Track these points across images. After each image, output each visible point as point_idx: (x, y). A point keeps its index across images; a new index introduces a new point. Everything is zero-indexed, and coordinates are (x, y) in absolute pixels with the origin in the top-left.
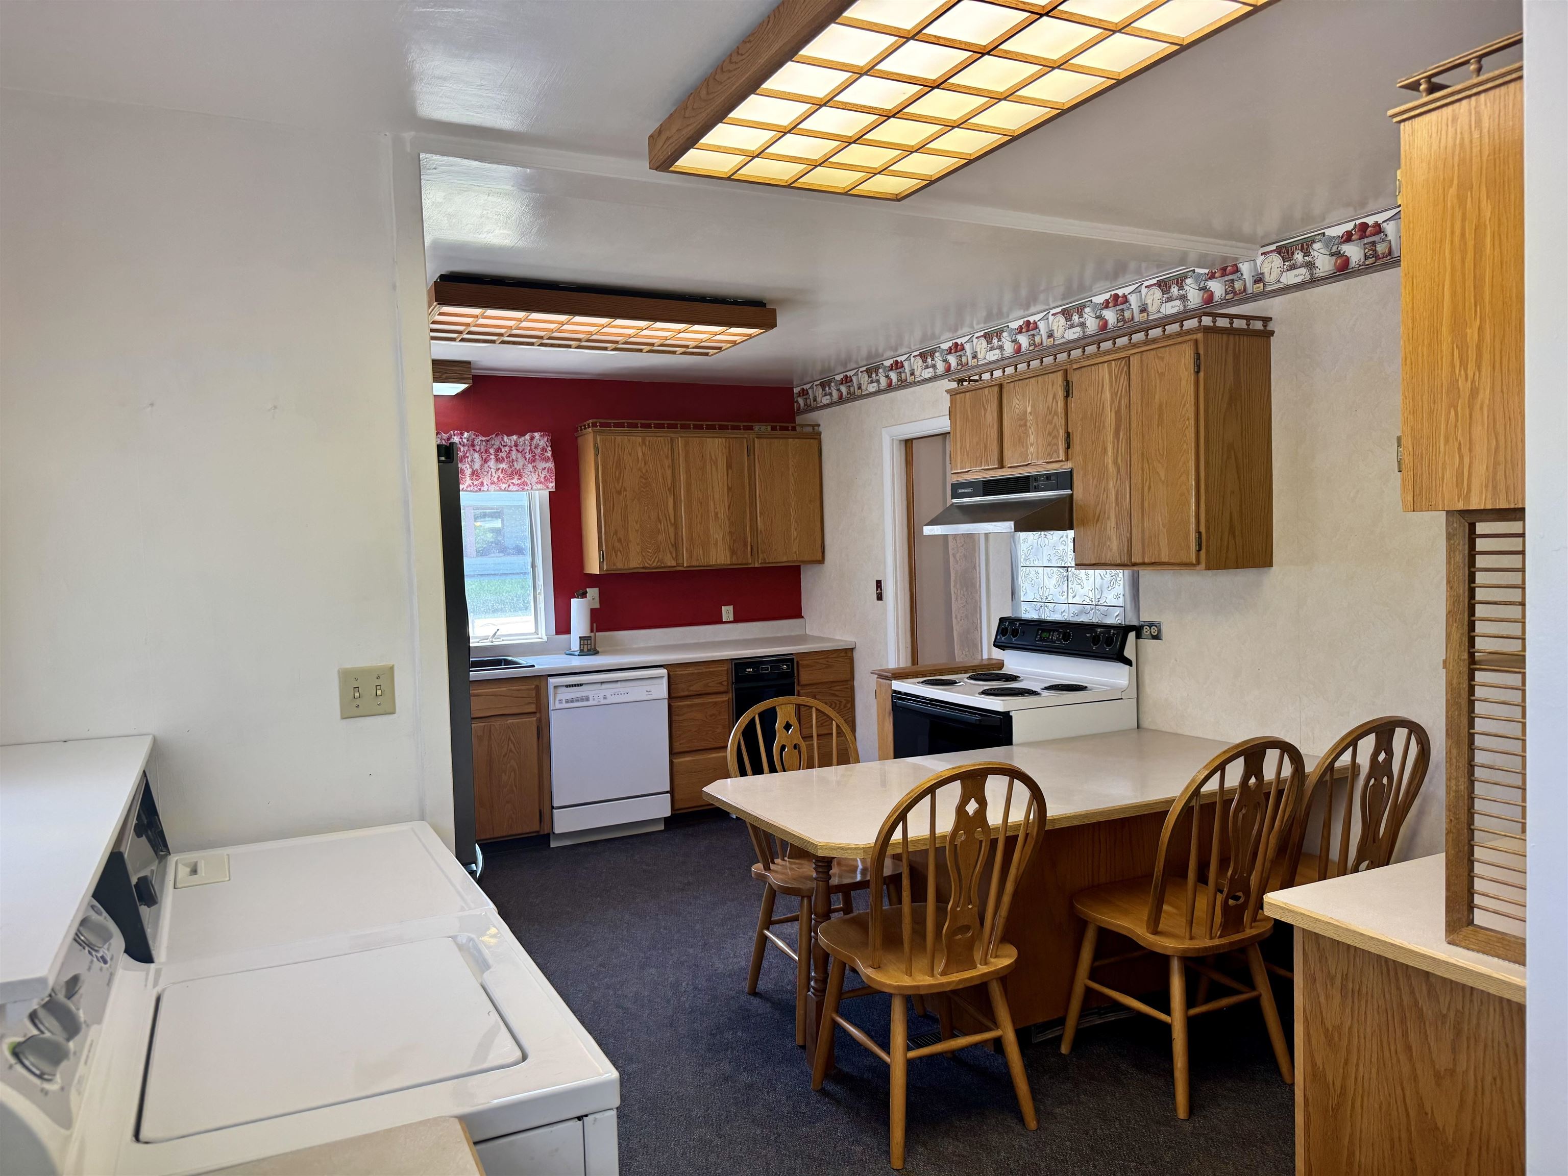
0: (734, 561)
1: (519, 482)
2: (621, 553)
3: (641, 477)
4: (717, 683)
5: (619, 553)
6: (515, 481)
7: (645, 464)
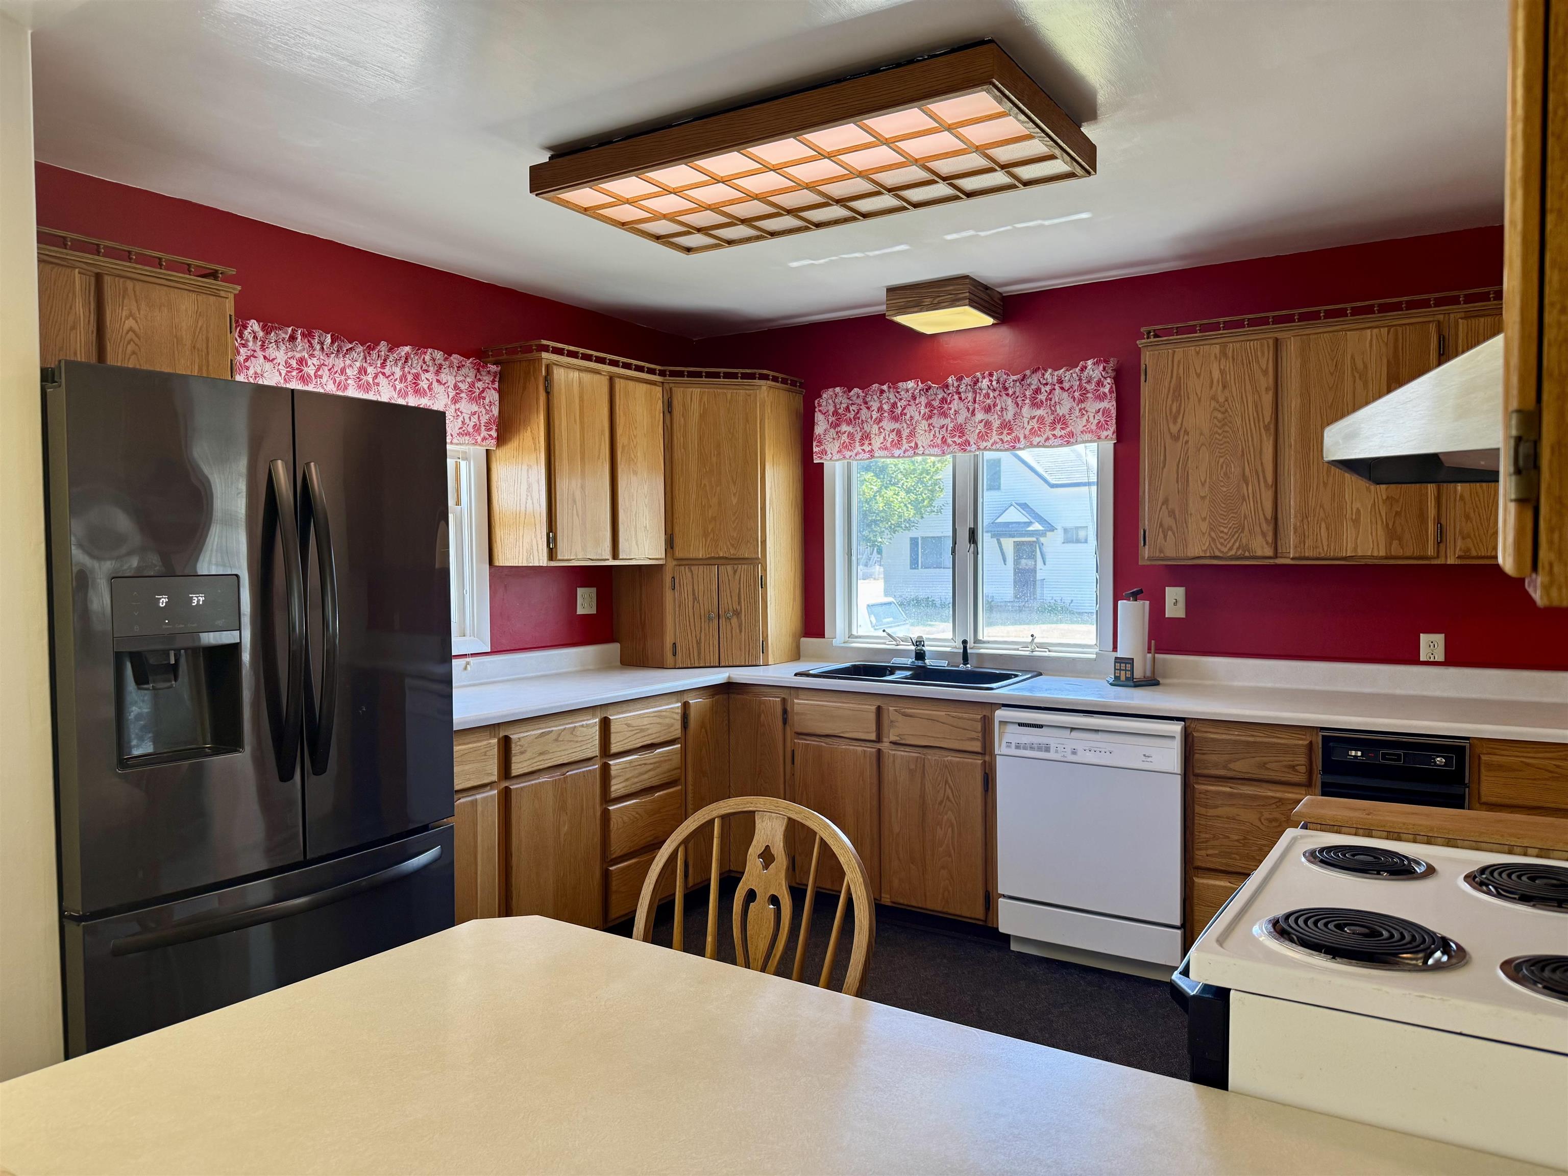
0: (1396, 550)
1: (1063, 432)
2: (1174, 534)
3: (1215, 409)
4: (1286, 766)
5: (1170, 533)
6: (1058, 432)
7: (1224, 387)
